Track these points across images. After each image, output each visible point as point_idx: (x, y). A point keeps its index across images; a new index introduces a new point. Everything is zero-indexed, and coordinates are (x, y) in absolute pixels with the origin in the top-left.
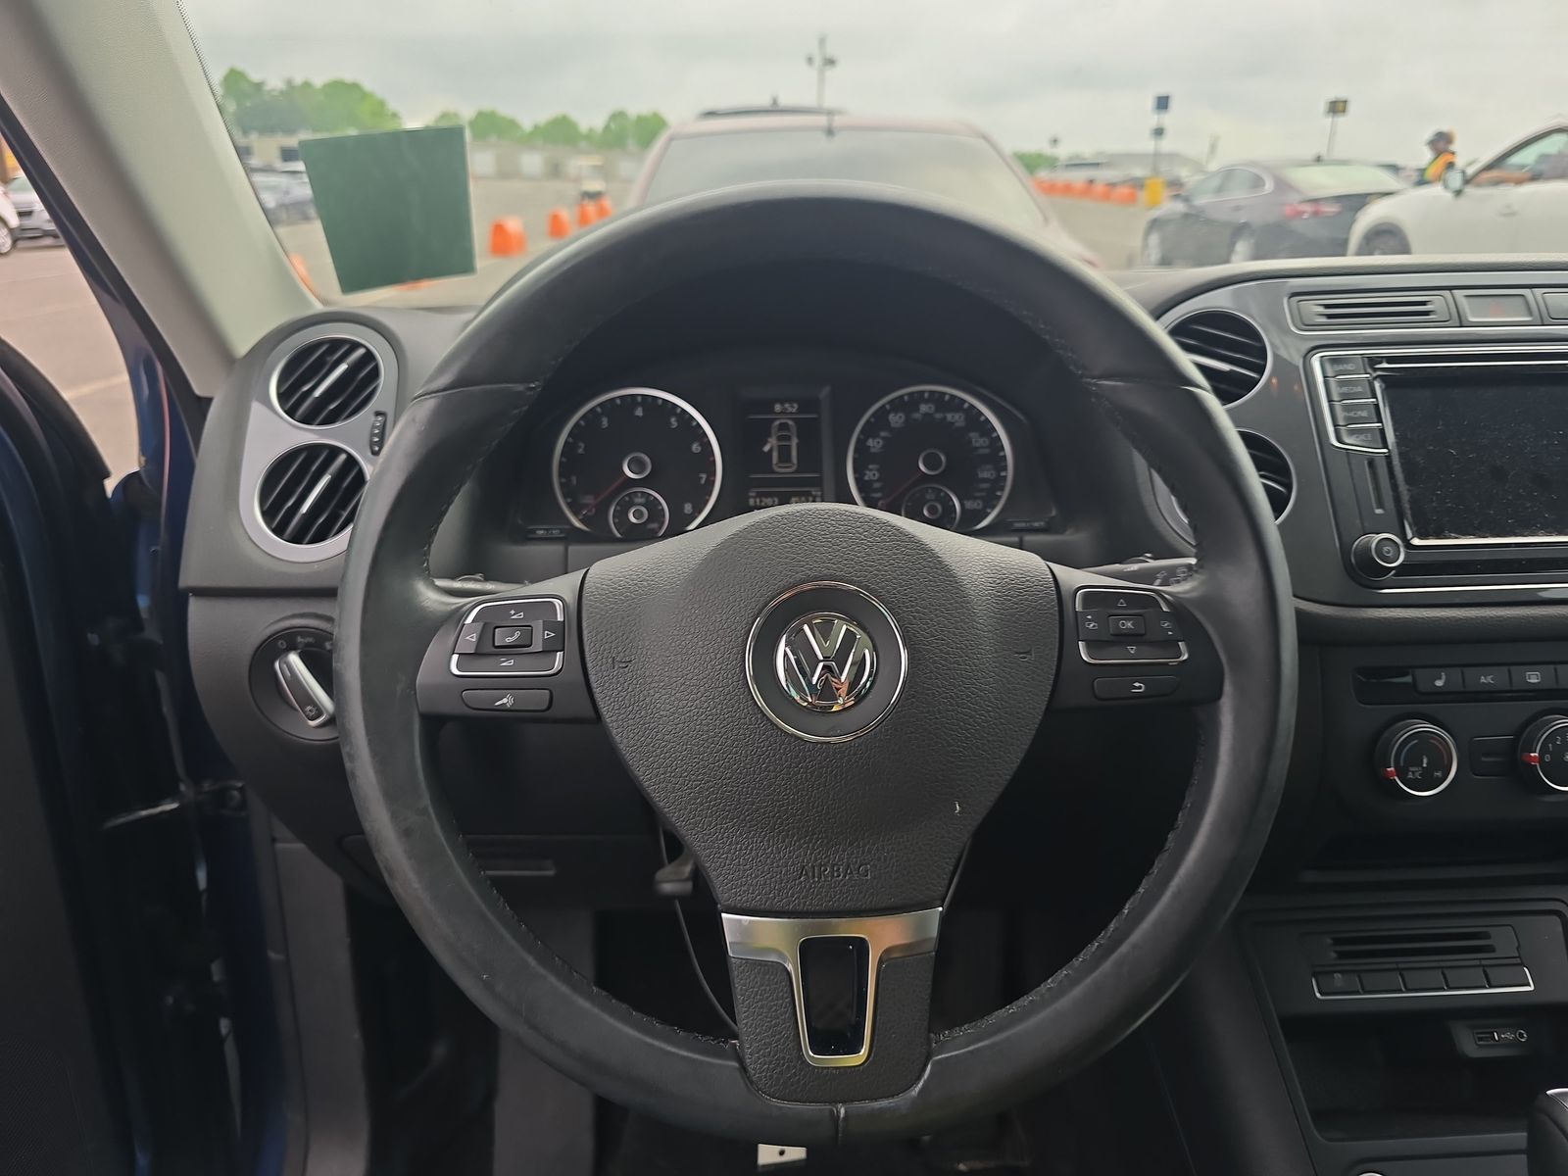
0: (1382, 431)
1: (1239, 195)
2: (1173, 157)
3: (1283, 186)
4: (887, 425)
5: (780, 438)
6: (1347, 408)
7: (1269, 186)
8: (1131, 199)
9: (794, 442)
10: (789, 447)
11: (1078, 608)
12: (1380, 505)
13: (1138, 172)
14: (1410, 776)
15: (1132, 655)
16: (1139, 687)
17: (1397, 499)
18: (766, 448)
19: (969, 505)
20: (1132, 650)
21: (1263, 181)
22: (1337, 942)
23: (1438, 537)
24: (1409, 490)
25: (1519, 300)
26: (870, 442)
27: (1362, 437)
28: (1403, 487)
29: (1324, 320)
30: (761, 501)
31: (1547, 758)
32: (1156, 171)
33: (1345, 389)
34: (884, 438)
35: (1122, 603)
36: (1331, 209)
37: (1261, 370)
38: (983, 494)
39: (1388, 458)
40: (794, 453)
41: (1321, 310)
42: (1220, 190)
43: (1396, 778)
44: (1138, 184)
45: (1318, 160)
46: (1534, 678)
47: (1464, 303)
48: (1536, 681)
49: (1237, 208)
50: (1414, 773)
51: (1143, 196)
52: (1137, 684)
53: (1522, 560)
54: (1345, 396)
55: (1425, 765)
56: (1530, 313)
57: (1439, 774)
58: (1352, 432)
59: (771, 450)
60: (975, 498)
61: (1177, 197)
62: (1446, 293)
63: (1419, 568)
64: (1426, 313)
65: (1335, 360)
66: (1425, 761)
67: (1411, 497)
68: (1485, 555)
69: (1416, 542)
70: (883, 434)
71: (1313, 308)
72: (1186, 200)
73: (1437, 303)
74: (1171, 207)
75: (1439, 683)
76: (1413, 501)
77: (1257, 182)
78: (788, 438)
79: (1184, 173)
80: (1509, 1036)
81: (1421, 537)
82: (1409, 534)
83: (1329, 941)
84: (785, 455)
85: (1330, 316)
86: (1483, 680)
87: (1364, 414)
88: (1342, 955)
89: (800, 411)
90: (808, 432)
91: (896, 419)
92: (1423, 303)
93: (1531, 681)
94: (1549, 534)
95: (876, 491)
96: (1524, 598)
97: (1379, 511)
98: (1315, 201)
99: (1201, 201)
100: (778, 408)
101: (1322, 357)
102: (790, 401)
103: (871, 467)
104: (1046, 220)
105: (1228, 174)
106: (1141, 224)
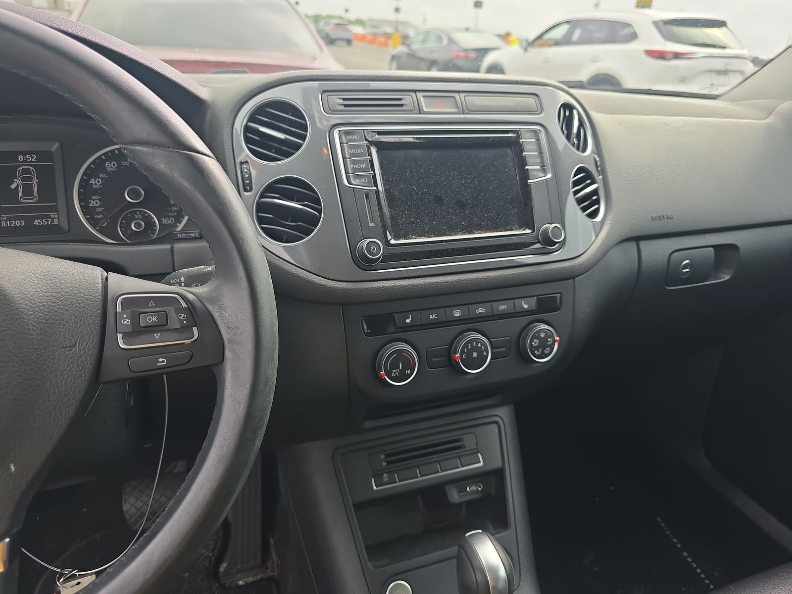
0: (374, 177)
1: (432, 44)
2: (405, 23)
3: (452, 41)
4: (105, 171)
5: (23, 179)
6: (354, 162)
7: (445, 41)
8: (385, 44)
9: (35, 182)
10: (31, 186)
11: (119, 309)
12: (373, 221)
13: (389, 30)
14: (393, 375)
15: (158, 340)
16: (162, 361)
17: (382, 216)
18: (13, 186)
19: (165, 221)
20: (157, 336)
21: (442, 38)
22: (387, 456)
23: (406, 239)
24: (390, 211)
25: (452, 99)
26: (92, 181)
27: (363, 180)
28: (386, 209)
29: (343, 108)
30: (11, 223)
31: (464, 356)
32: (397, 30)
33: (353, 151)
34: (102, 179)
35: (152, 304)
36: (473, 55)
37: (303, 138)
38: (175, 214)
39: (377, 192)
40: (35, 189)
41: (341, 101)
42: (423, 41)
43: (386, 377)
44: (388, 36)
45: (467, 29)
46: (457, 314)
47: (422, 100)
48: (459, 315)
49: (432, 52)
50: (395, 373)
51: (390, 42)
52: (161, 360)
53: (449, 249)
54: (352, 155)
55: (401, 368)
56: (457, 107)
57: (409, 372)
58: (357, 177)
59: (17, 187)
60: (169, 217)
61: (403, 44)
62: (413, 94)
63: (393, 257)
64: (401, 105)
65: (347, 133)
66: (401, 365)
67: (392, 215)
68: (429, 248)
69: (393, 242)
70: (101, 176)
71: (336, 100)
72: (408, 46)
73: (407, 99)
74: (401, 49)
75: (408, 321)
76: (392, 218)
77: (440, 39)
78: (31, 179)
79: (411, 32)
80: (474, 488)
81: (396, 238)
82: (389, 237)
83: (383, 456)
84: (28, 191)
85: (345, 106)
86: (431, 317)
87: (364, 166)
88: (389, 463)
89: (38, 160)
90: (46, 176)
91: (111, 166)
92: (400, 99)
93: (456, 315)
94: (464, 234)
95: (99, 213)
96: (449, 271)
97: (371, 225)
98: (466, 50)
99: (416, 46)
100: (21, 158)
101: (340, 131)
102: (31, 153)
103: (94, 197)
104: (321, 50)
105: (427, 33)
106: (388, 58)
